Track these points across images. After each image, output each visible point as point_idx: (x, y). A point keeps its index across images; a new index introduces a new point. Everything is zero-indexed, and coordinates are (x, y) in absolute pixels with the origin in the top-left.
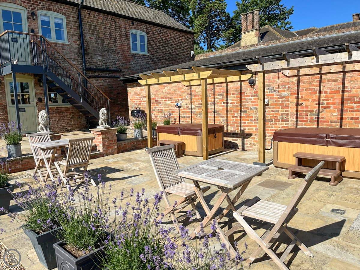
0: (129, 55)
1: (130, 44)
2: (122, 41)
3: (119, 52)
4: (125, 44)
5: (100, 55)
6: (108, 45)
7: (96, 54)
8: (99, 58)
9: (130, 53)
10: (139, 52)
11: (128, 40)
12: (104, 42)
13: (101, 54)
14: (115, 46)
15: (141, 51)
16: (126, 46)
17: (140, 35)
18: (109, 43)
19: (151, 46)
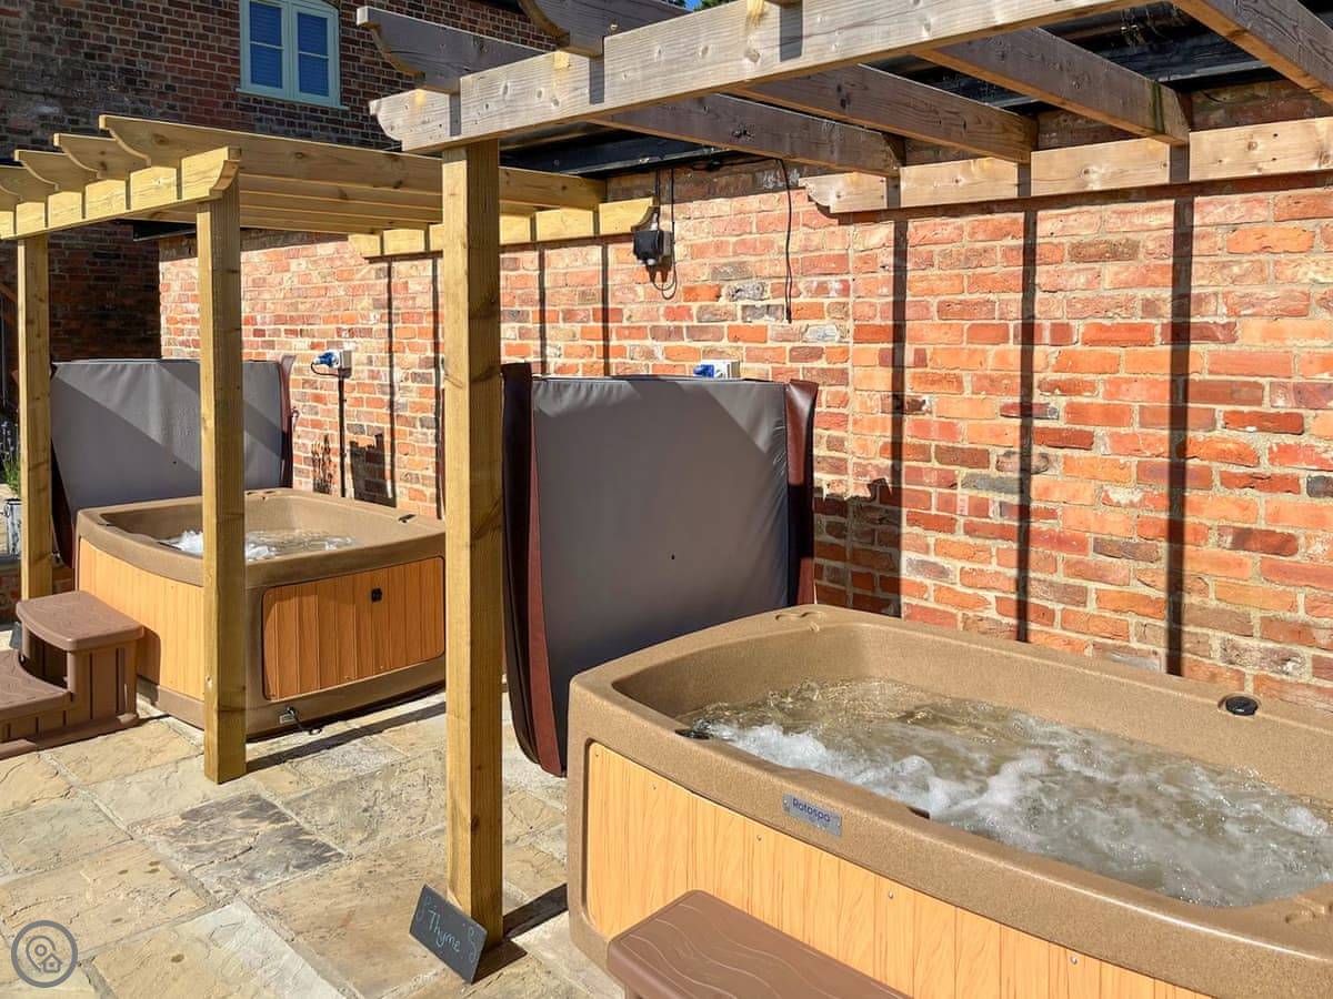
0: (227, 105)
1: (237, 53)
2: (188, 34)
3: (168, 87)
4: (209, 48)
5: (54, 96)
6: (109, 50)
7: (28, 87)
8: (46, 110)
9: (234, 96)
10: (289, 89)
11: (228, 33)
12: (86, 35)
13: (57, 91)
14: (145, 55)
15: (302, 89)
16: (213, 57)
17: (299, 14)
18: (111, 40)
19: (362, 69)
